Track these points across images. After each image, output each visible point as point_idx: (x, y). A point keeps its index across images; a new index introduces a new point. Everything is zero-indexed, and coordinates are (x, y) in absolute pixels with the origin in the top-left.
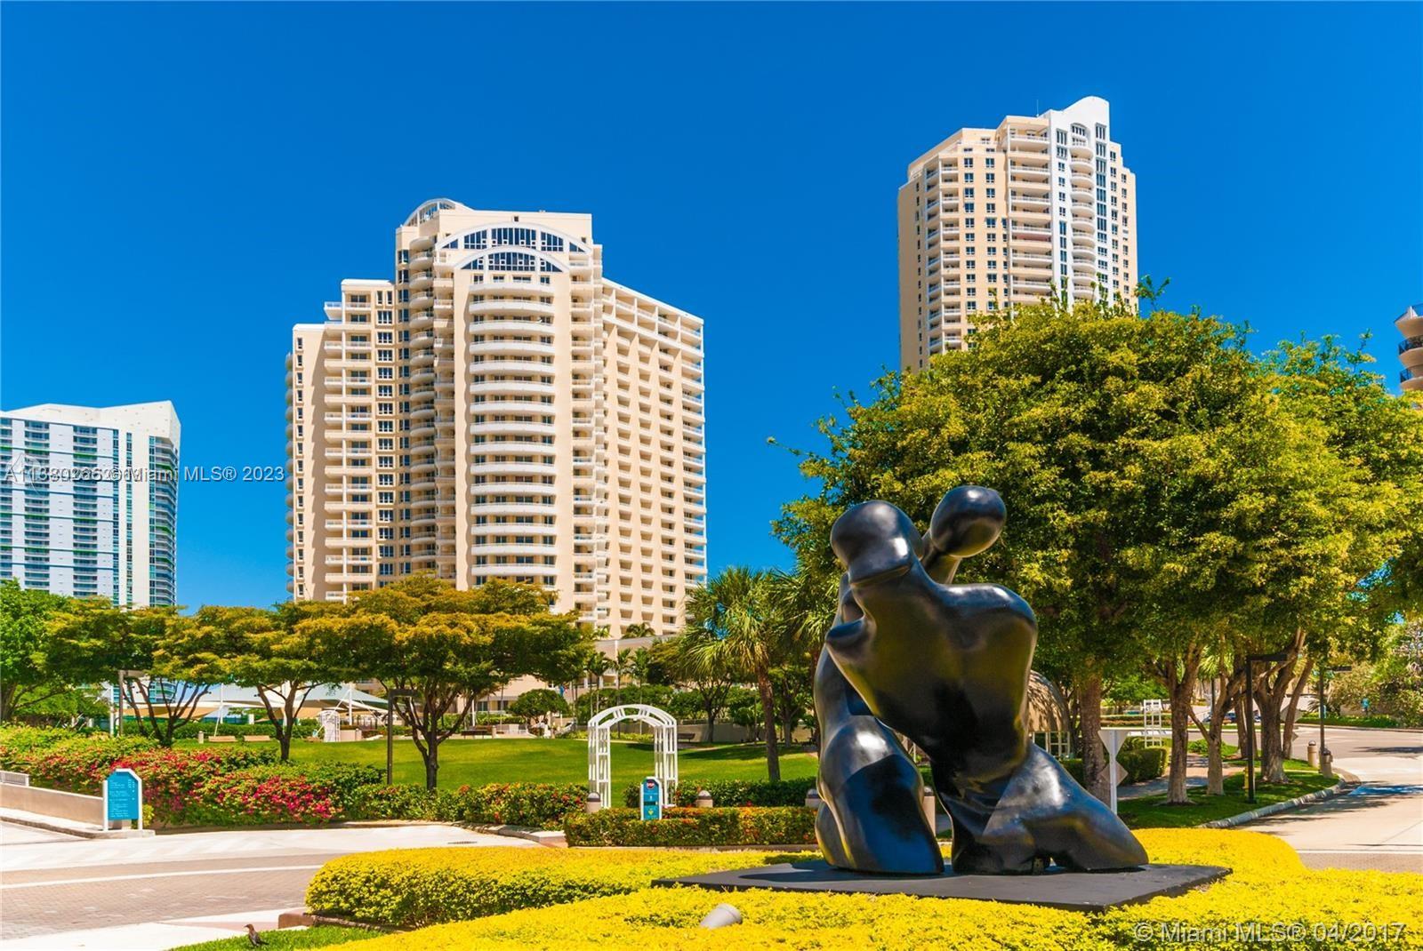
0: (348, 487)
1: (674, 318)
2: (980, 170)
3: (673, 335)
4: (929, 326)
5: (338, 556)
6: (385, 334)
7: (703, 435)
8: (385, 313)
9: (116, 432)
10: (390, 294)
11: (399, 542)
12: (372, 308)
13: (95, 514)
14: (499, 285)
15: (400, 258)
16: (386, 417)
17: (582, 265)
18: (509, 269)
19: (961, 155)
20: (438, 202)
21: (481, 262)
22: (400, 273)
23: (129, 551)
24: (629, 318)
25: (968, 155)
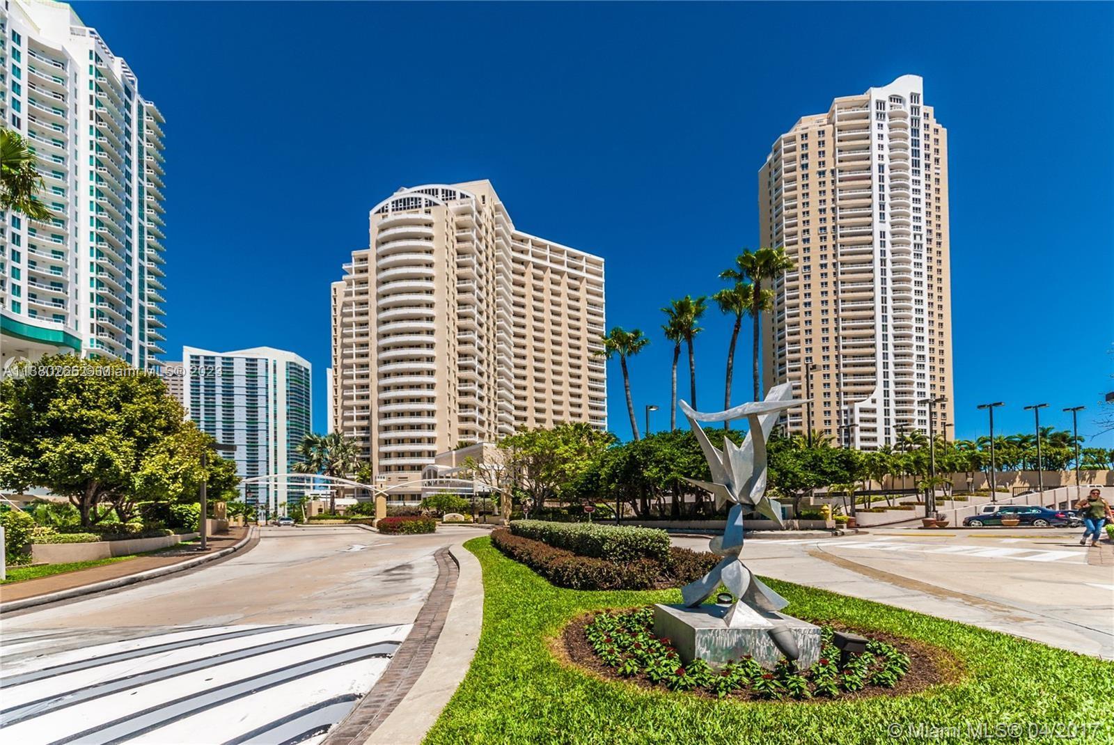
1: (580, 258)
2: (813, 141)
3: (579, 268)
9: (267, 361)
14: (397, 218)
19: (798, 133)
21: (387, 207)
24: (544, 257)
25: (805, 132)
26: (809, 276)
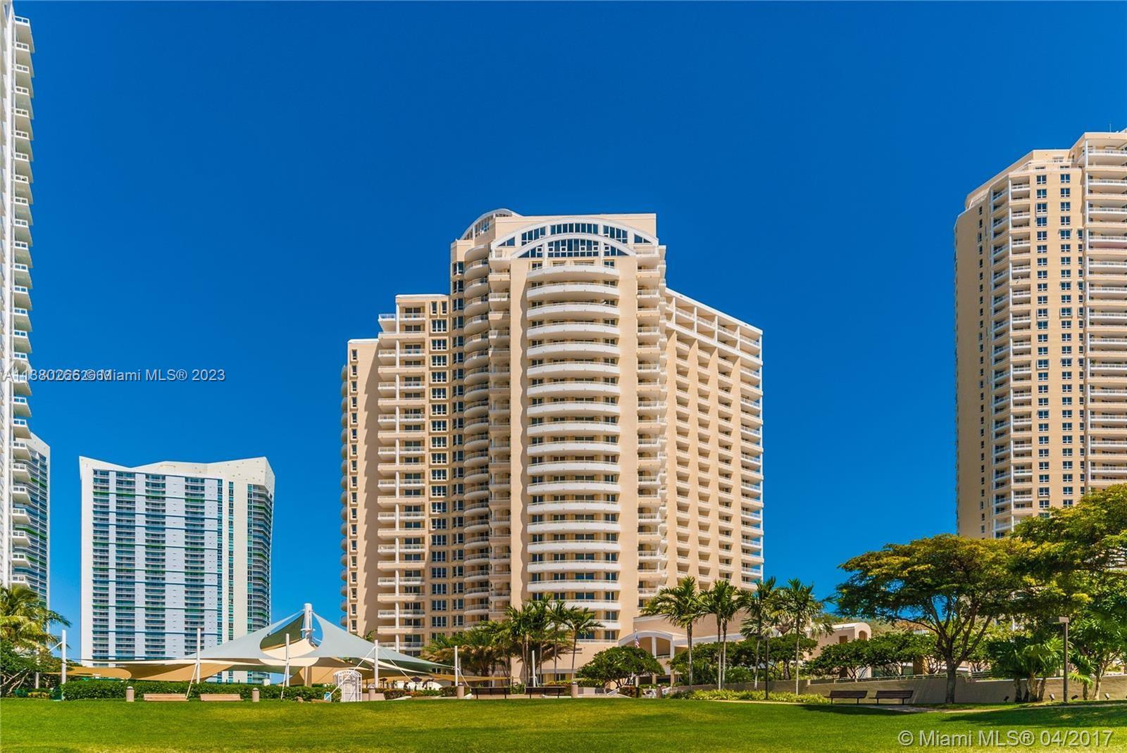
0: (401, 483)
1: (733, 328)
2: (1053, 186)
3: (733, 343)
4: (993, 336)
5: (392, 545)
6: (439, 341)
7: (760, 436)
8: (439, 322)
9: (220, 481)
10: (444, 304)
11: (451, 531)
12: (426, 318)
13: (203, 544)
14: (559, 269)
15: (455, 270)
16: (440, 416)
17: (649, 253)
18: (570, 255)
19: (1032, 173)
20: (494, 213)
21: (540, 250)
22: (455, 283)
23: (231, 572)
24: (689, 325)
25: (1041, 173)
26: (1046, 375)
